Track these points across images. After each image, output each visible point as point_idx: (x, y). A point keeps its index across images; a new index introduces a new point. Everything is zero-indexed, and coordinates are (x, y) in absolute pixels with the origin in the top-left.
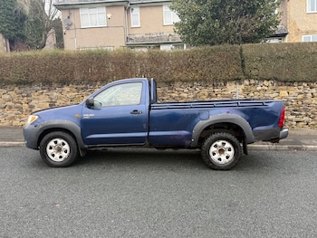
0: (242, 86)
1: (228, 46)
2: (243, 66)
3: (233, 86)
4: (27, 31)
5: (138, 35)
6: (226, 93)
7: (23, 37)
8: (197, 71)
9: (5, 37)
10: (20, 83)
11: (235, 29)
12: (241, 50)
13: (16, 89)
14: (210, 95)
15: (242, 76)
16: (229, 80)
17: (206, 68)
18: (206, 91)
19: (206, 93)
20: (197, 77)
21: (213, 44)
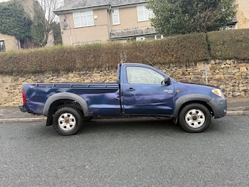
0: (210, 65)
1: (196, 34)
2: (209, 49)
3: (202, 65)
4: (33, 33)
5: (118, 30)
6: (197, 71)
7: (30, 38)
8: (173, 55)
9: (17, 39)
10: (35, 73)
13: (33, 77)
14: (183, 74)
15: (209, 57)
16: (199, 61)
18: (180, 71)
19: (181, 73)
20: (173, 60)
21: (184, 33)
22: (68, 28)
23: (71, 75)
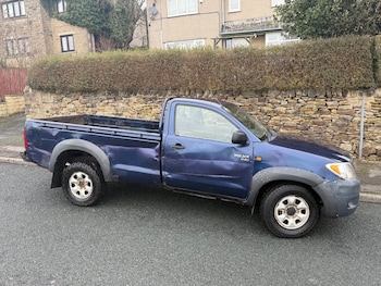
0: (372, 99)
1: (353, 38)
2: (375, 68)
3: (358, 97)
4: (114, 23)
5: (237, 21)
6: (345, 107)
7: (109, 31)
8: (302, 76)
9: (90, 32)
10: (84, 92)
11: (366, 12)
12: (374, 45)
13: (81, 97)
14: (319, 110)
15: (373, 84)
16: (350, 89)
17: (314, 72)
18: (314, 104)
19: (315, 108)
20: (300, 84)
22: (158, 17)
23: (133, 99)
